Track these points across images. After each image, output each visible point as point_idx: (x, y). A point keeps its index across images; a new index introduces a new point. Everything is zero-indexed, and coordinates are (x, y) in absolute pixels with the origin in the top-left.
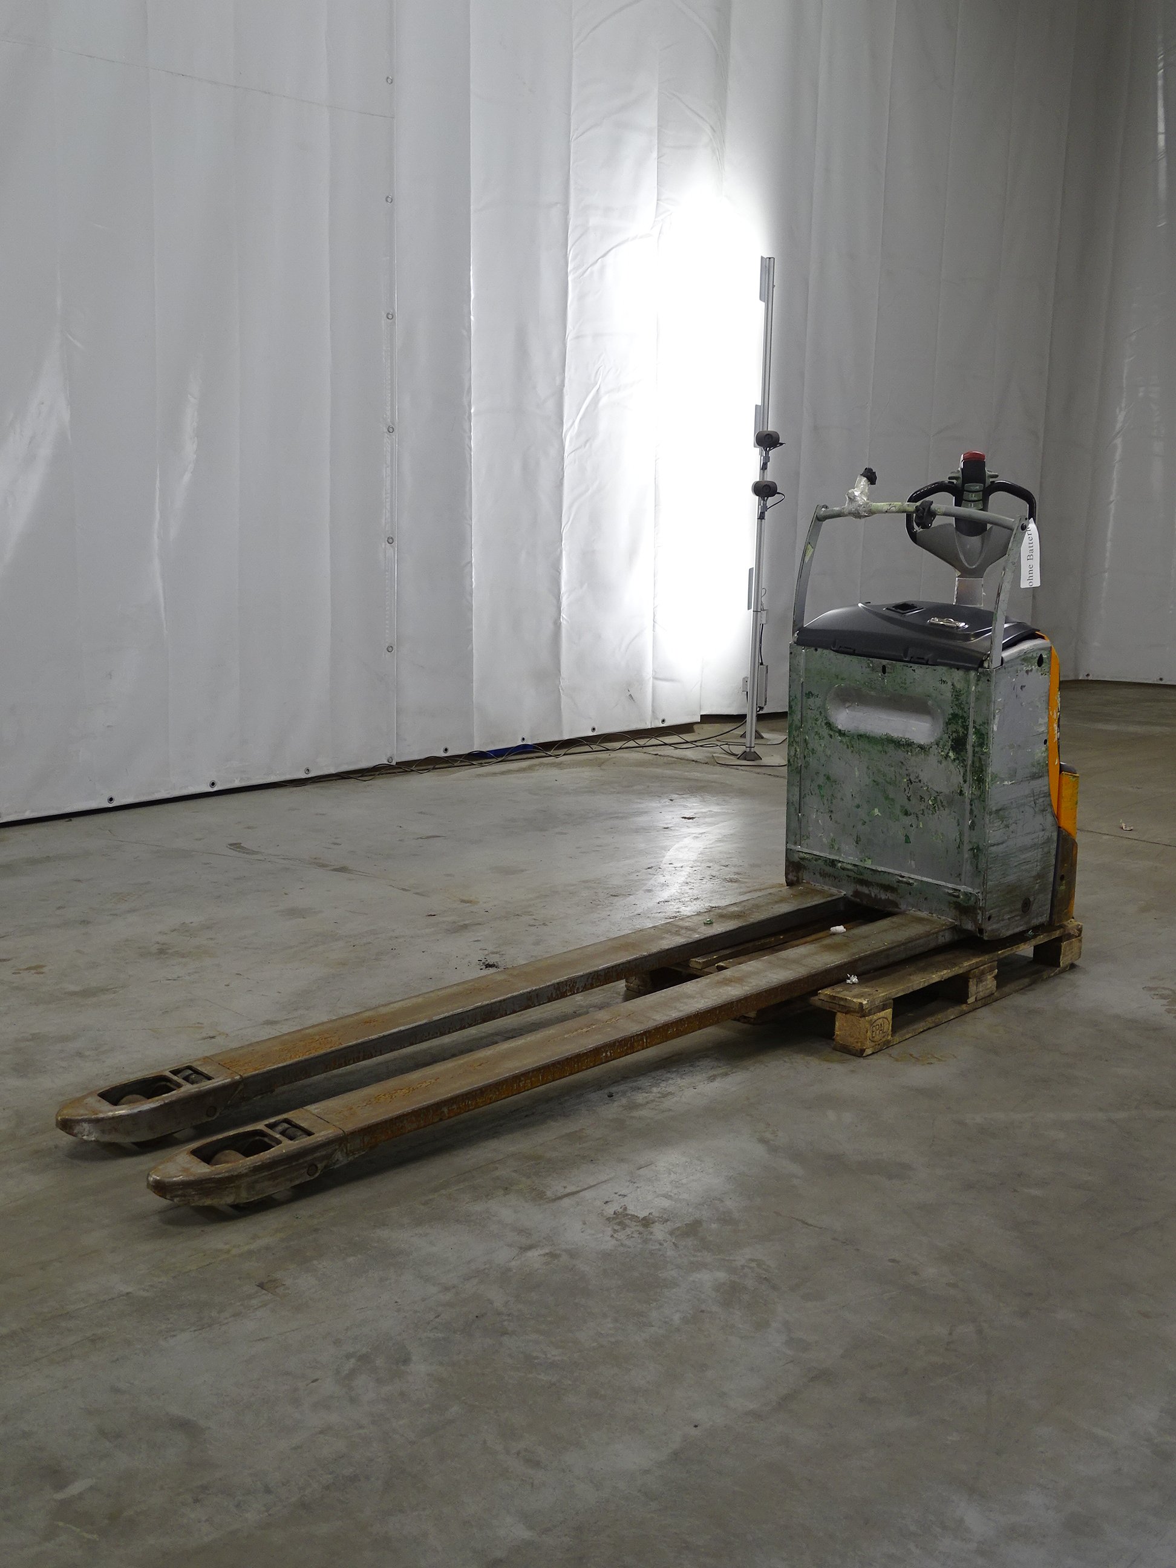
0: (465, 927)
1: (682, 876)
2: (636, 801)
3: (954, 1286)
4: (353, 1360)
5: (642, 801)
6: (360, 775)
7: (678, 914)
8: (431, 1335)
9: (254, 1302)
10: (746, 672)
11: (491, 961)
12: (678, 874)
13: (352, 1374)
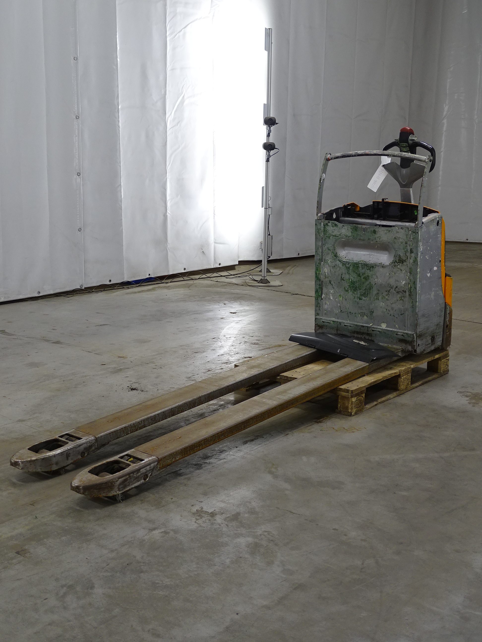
0: (121, 370)
1: (230, 343)
2: (207, 305)
3: (365, 540)
4: (65, 588)
5: (210, 305)
6: (66, 294)
7: (228, 361)
8: (105, 574)
9: (14, 561)
10: (261, 239)
11: (134, 387)
12: (228, 341)
13: (65, 595)
